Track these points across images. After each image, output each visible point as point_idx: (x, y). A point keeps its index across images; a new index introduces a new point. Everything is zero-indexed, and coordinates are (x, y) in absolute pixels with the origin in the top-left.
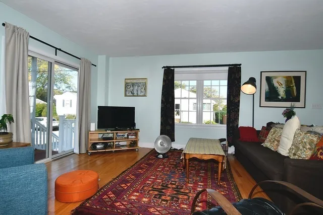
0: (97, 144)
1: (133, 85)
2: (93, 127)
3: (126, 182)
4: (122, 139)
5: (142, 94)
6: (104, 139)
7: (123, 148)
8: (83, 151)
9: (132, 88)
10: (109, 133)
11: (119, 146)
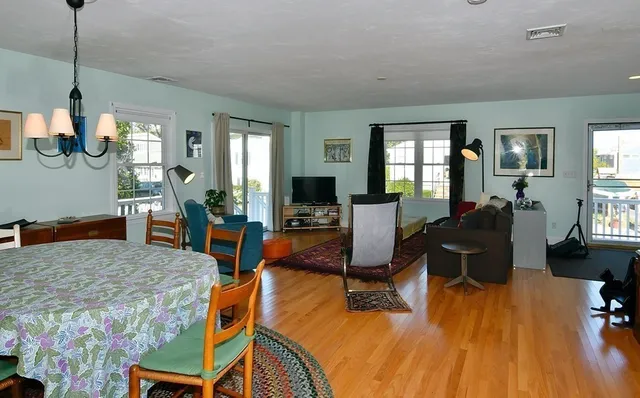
0: (292, 220)
1: (334, 147)
2: (288, 200)
3: (315, 251)
4: (320, 215)
5: (345, 159)
6: (300, 215)
7: (321, 227)
8: (278, 229)
9: (333, 152)
10: (306, 209)
11: (317, 224)
